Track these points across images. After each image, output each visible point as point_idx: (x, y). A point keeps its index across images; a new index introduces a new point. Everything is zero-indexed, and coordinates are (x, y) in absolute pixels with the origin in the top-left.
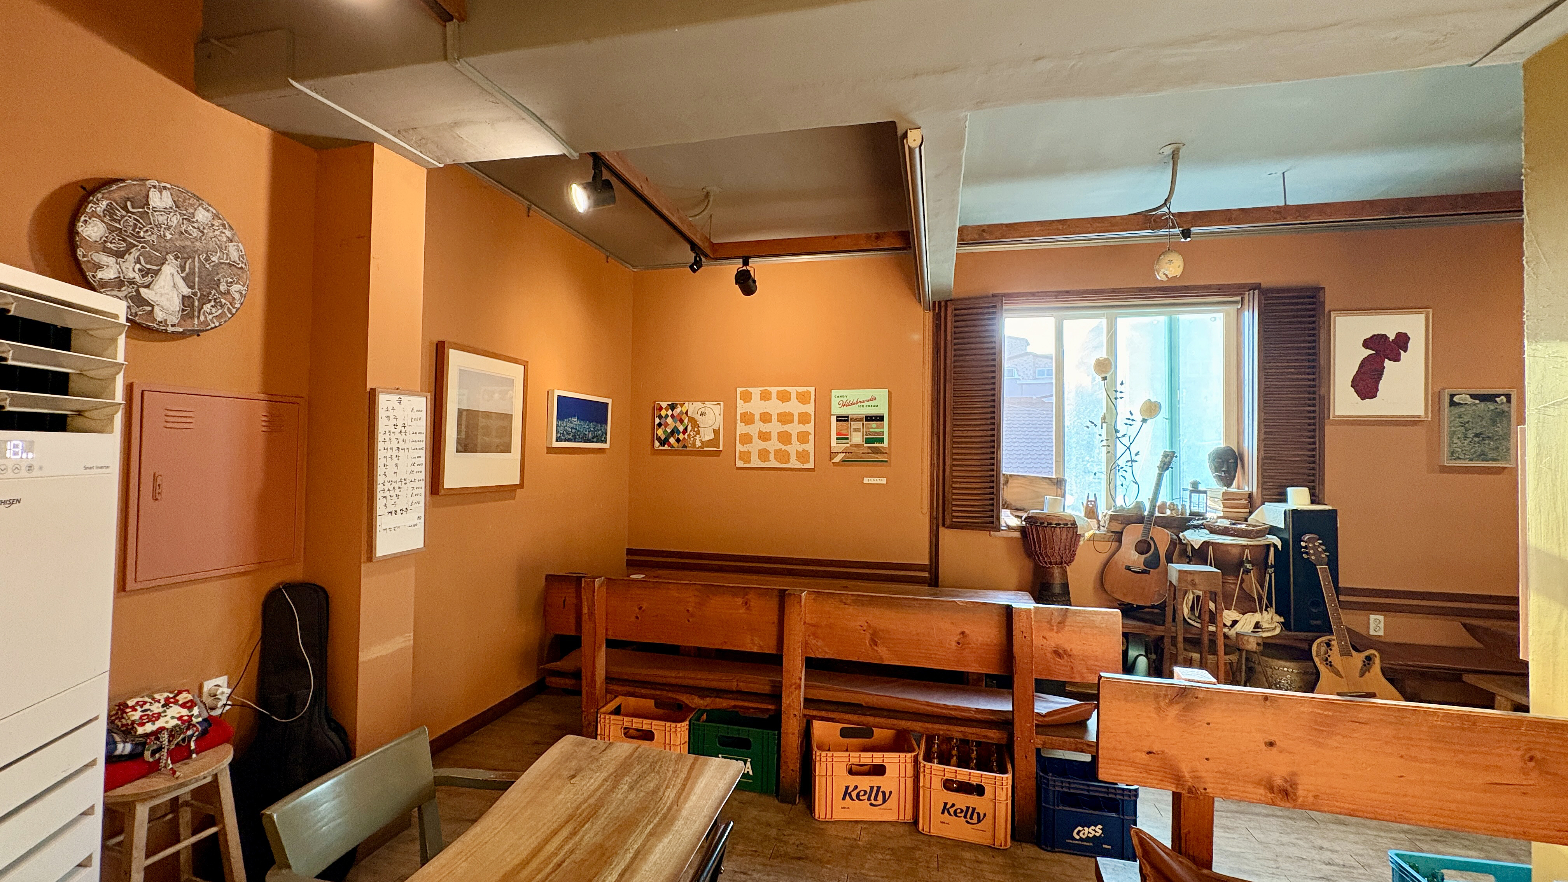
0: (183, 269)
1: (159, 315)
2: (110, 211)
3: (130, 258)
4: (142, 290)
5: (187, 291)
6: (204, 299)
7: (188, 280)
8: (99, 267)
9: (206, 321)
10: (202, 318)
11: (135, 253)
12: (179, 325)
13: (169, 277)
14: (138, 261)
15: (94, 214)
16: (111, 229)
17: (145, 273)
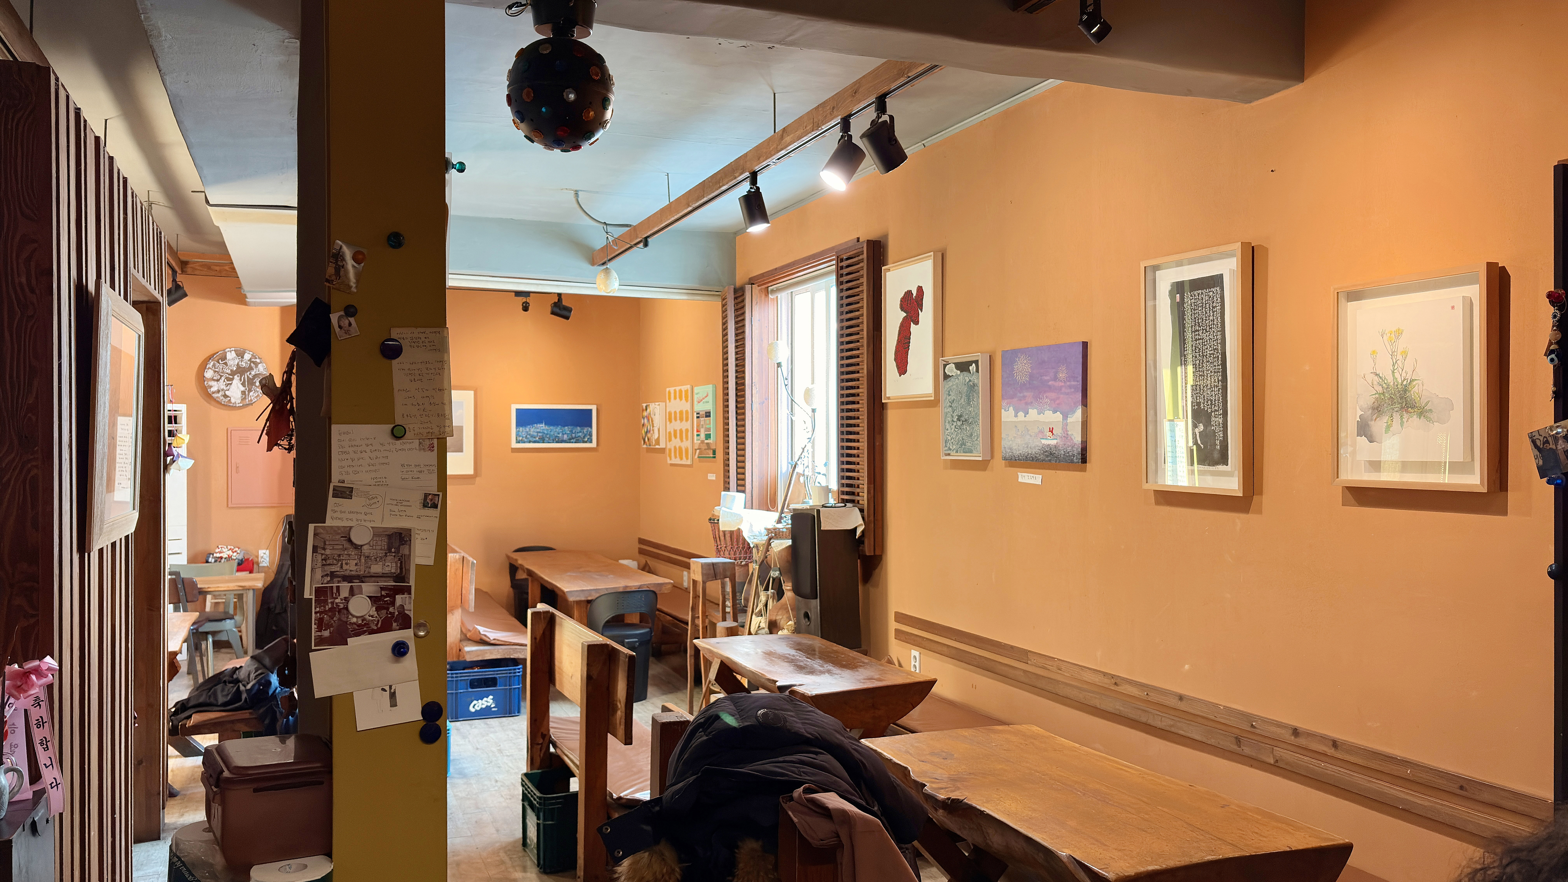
0: (241, 380)
1: (233, 400)
2: (214, 365)
3: (221, 381)
4: (226, 392)
5: (243, 389)
6: (250, 391)
7: (243, 384)
8: (211, 387)
9: (251, 399)
10: (250, 399)
11: (223, 378)
12: (241, 403)
13: (236, 385)
14: (224, 381)
15: (209, 368)
16: (215, 372)
17: (227, 385)
